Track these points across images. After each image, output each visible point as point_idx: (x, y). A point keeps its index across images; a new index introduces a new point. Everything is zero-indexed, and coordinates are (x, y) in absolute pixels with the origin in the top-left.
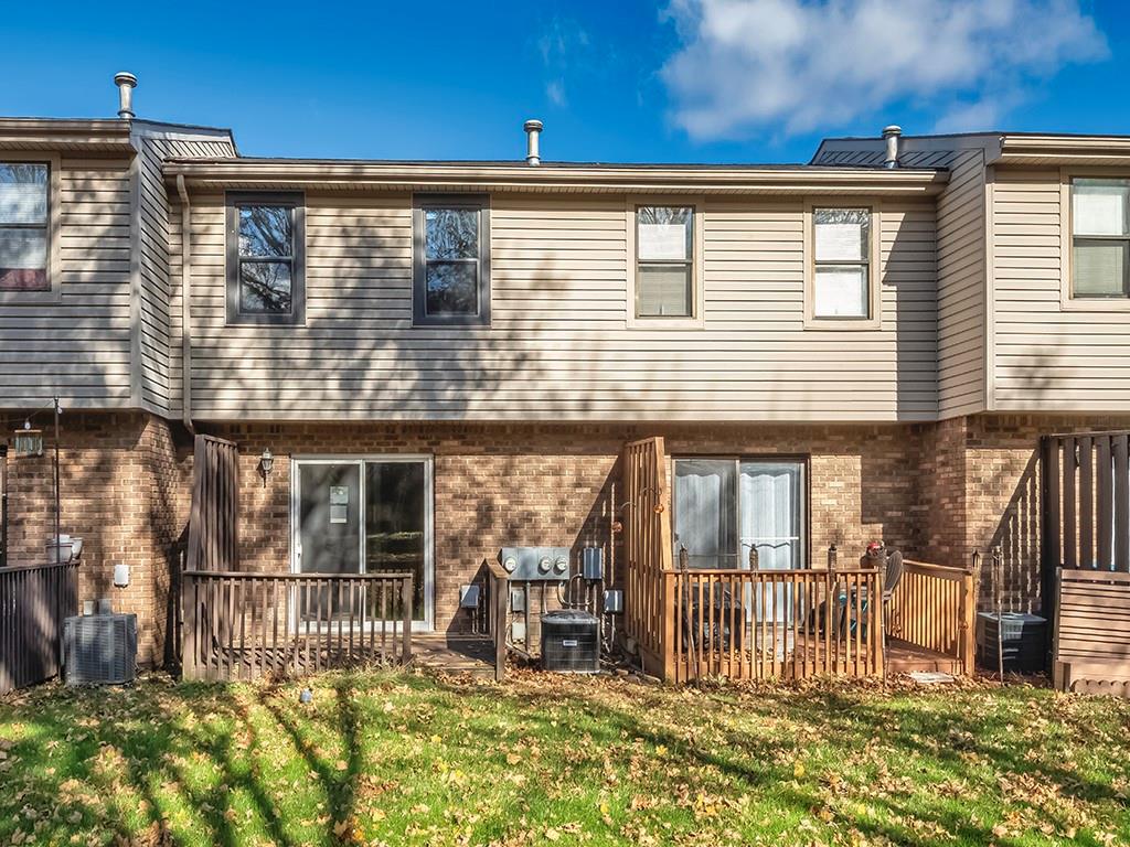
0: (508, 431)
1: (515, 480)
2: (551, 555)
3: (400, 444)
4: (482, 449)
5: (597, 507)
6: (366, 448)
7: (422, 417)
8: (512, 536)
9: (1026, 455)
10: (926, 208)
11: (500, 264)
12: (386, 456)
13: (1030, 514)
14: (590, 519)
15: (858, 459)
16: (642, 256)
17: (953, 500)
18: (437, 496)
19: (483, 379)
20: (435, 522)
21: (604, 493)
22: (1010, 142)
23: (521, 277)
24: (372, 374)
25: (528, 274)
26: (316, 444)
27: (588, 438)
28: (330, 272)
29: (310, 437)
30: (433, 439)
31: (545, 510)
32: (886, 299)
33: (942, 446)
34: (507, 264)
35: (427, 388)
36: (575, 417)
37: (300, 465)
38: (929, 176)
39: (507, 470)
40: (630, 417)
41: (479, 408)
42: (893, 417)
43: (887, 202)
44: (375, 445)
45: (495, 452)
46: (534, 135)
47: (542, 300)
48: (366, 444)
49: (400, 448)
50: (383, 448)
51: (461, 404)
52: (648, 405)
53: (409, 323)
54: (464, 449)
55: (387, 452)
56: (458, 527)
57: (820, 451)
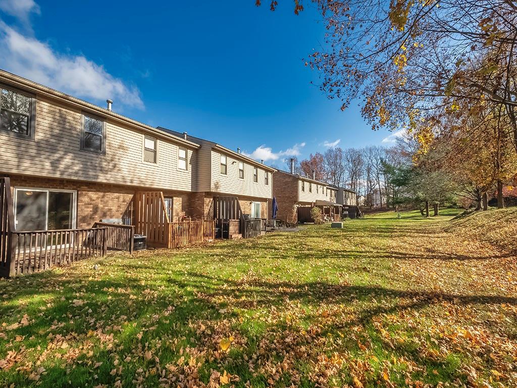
0: (103, 186)
1: (106, 199)
2: (117, 221)
3: (65, 186)
4: (95, 190)
5: (128, 208)
6: (51, 187)
7: (82, 179)
8: (104, 215)
9: (212, 199)
10: (196, 151)
11: (109, 139)
12: (59, 190)
13: (212, 210)
14: (126, 211)
15: (181, 198)
16: (146, 146)
17: (201, 207)
18: (79, 204)
19: (102, 170)
20: (77, 212)
21: (130, 204)
22: (217, 145)
23: (116, 144)
24: (63, 163)
25: (117, 144)
26: (27, 183)
27: (126, 189)
28: (47, 125)
29: (25, 181)
30: (78, 186)
31: (114, 209)
32: (190, 167)
33: (197, 197)
34: (112, 139)
35: (85, 170)
36: (129, 184)
37: (18, 191)
38: (199, 146)
39: (103, 197)
40: (142, 185)
41: (102, 179)
42: (190, 191)
43: (191, 148)
44: (55, 186)
45: (99, 191)
46: (110, 104)
47: (121, 152)
48: (51, 185)
49: (65, 188)
50: (58, 187)
51: (97, 177)
52: (147, 183)
53: (78, 149)
54: (89, 190)
55: (60, 188)
56: (86, 213)
57: (175, 197)
